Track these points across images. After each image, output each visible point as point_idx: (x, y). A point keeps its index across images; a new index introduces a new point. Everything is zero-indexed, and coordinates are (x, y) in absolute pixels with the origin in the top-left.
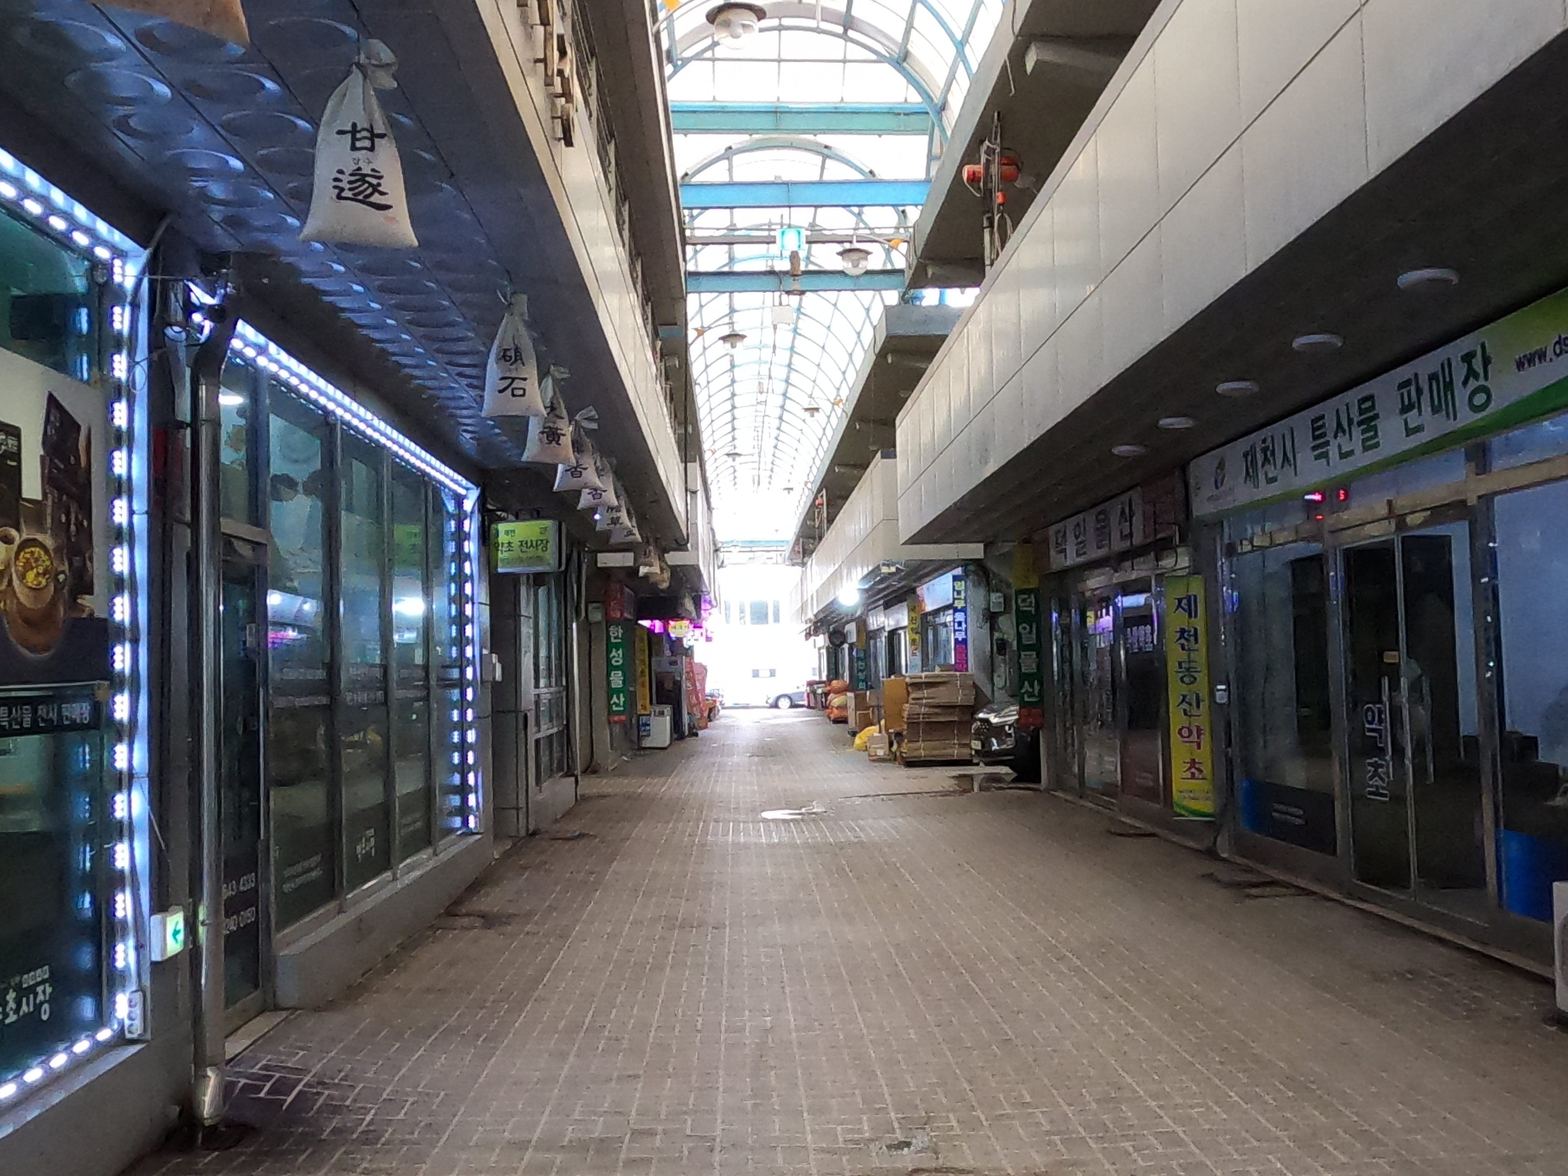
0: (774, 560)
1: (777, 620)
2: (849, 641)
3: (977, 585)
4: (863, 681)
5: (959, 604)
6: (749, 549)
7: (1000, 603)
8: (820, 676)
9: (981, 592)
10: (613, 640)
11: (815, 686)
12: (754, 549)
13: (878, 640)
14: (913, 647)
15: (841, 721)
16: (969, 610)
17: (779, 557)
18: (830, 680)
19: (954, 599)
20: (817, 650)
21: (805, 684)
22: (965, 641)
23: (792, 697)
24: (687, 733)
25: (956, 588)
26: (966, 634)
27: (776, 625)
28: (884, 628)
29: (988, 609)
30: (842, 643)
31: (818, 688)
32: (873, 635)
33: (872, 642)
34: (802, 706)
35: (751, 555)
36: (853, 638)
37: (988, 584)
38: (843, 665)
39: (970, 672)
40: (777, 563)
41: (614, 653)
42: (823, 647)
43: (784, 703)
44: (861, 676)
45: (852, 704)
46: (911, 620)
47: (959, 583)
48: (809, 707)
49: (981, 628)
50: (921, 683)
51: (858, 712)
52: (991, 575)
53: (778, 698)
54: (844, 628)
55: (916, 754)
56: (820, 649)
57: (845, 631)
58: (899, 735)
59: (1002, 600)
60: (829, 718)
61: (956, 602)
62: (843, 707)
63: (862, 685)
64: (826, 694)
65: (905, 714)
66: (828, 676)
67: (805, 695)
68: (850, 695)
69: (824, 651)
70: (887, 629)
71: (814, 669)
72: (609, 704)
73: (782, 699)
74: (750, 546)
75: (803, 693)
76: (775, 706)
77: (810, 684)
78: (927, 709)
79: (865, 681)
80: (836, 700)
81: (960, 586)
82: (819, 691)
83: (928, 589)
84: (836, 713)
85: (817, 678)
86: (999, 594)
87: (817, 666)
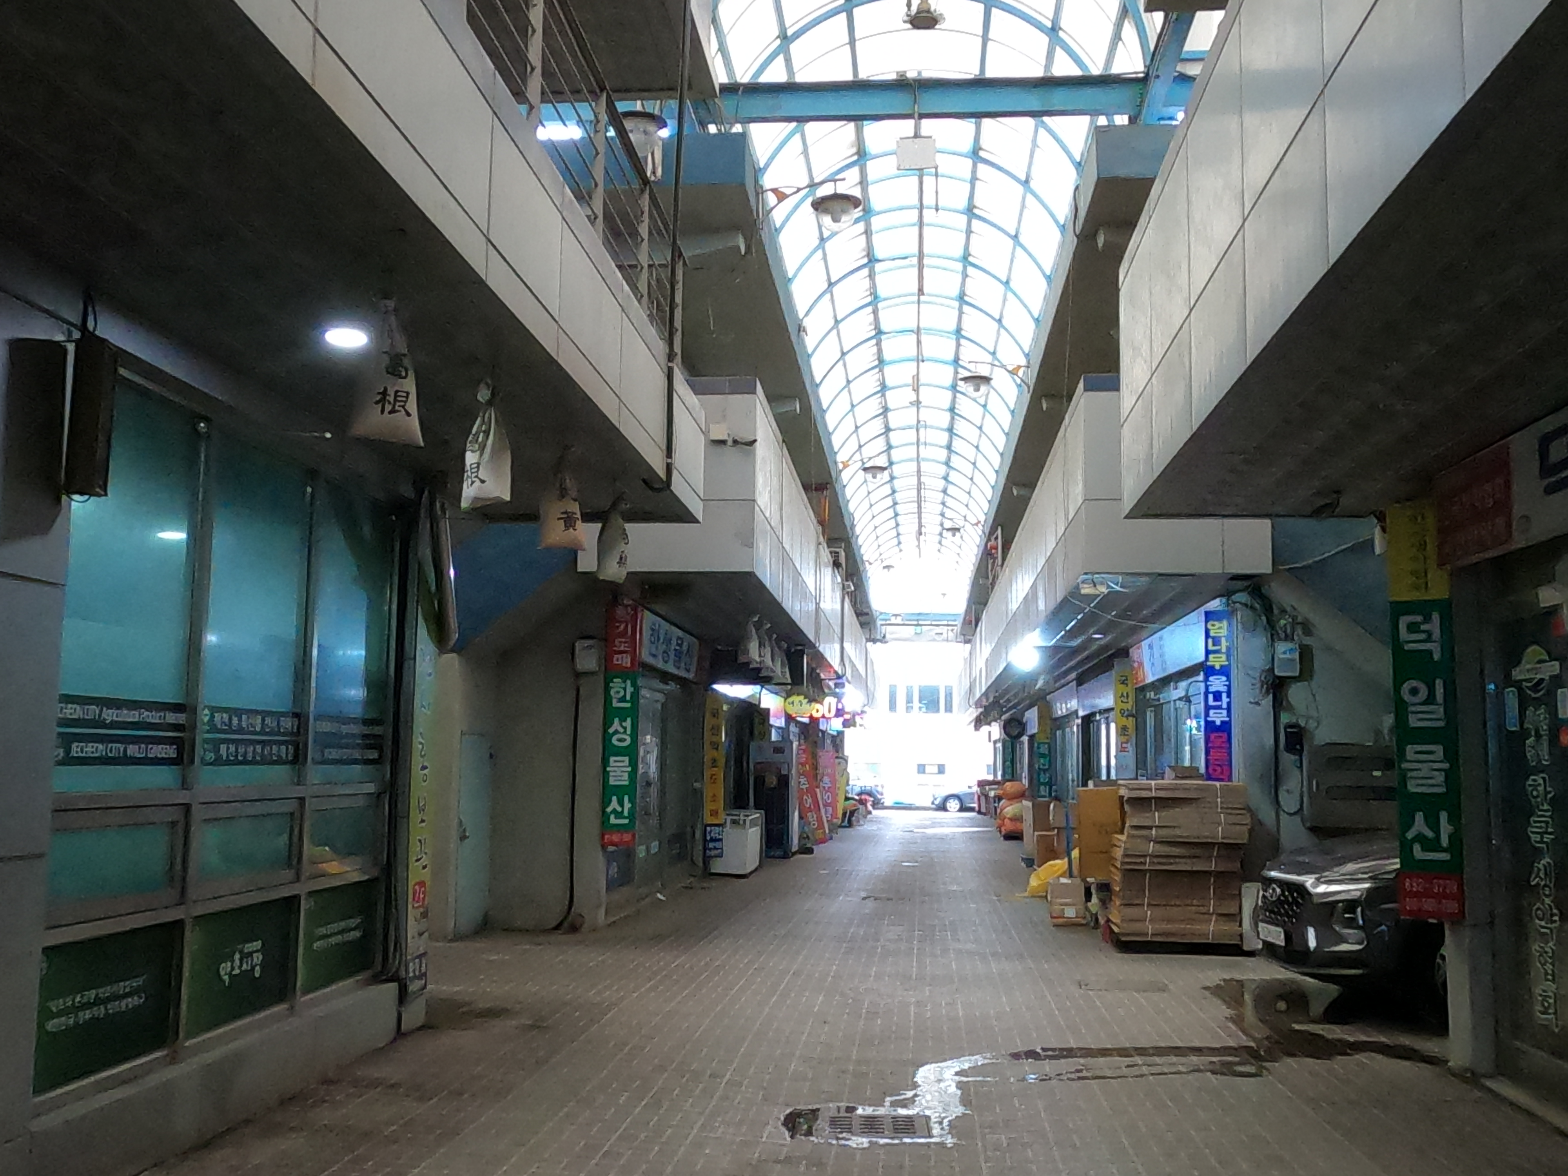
0: (945, 635)
1: (949, 709)
2: (1029, 732)
3: (1250, 628)
4: (1045, 784)
5: (1218, 662)
6: (915, 623)
7: (1293, 660)
8: (995, 775)
9: (1260, 641)
10: (615, 704)
11: (987, 788)
12: (921, 622)
13: (1068, 730)
14: (1124, 739)
15: (1014, 836)
16: (1234, 673)
17: (950, 632)
18: (1005, 780)
19: (1208, 652)
20: (992, 744)
21: (976, 783)
22: (1226, 727)
23: (962, 797)
24: (795, 848)
25: (1212, 634)
26: (1229, 714)
27: (948, 714)
28: (1076, 712)
29: (1272, 670)
30: (1021, 735)
31: (991, 789)
32: (1061, 723)
33: (1058, 733)
34: (971, 810)
35: (919, 629)
36: (1033, 728)
37: (1271, 624)
38: (1021, 763)
39: (1235, 782)
40: (947, 640)
41: (616, 725)
42: (999, 740)
43: (953, 805)
44: (1044, 778)
45: (1028, 818)
46: (1121, 697)
47: (1217, 624)
48: (979, 812)
49: (1257, 703)
50: (1149, 799)
51: (1036, 833)
52: (1276, 611)
53: (946, 799)
54: (1023, 715)
55: (1137, 927)
56: (995, 742)
57: (1024, 720)
58: (1105, 888)
59: (1297, 656)
60: (1000, 832)
61: (1211, 657)
62: (1017, 819)
63: (1044, 790)
64: (999, 798)
65: (1118, 853)
66: (1003, 775)
67: (976, 797)
68: (1028, 804)
69: (999, 745)
70: (1081, 713)
71: (988, 766)
72: (604, 812)
73: (951, 801)
74: (917, 620)
75: (973, 794)
76: (943, 807)
77: (981, 784)
78: (1158, 846)
79: (1050, 784)
80: (1010, 809)
81: (1220, 629)
82: (992, 794)
83: (1150, 647)
84: (1009, 826)
85: (991, 778)
86: (1290, 645)
87: (991, 763)
